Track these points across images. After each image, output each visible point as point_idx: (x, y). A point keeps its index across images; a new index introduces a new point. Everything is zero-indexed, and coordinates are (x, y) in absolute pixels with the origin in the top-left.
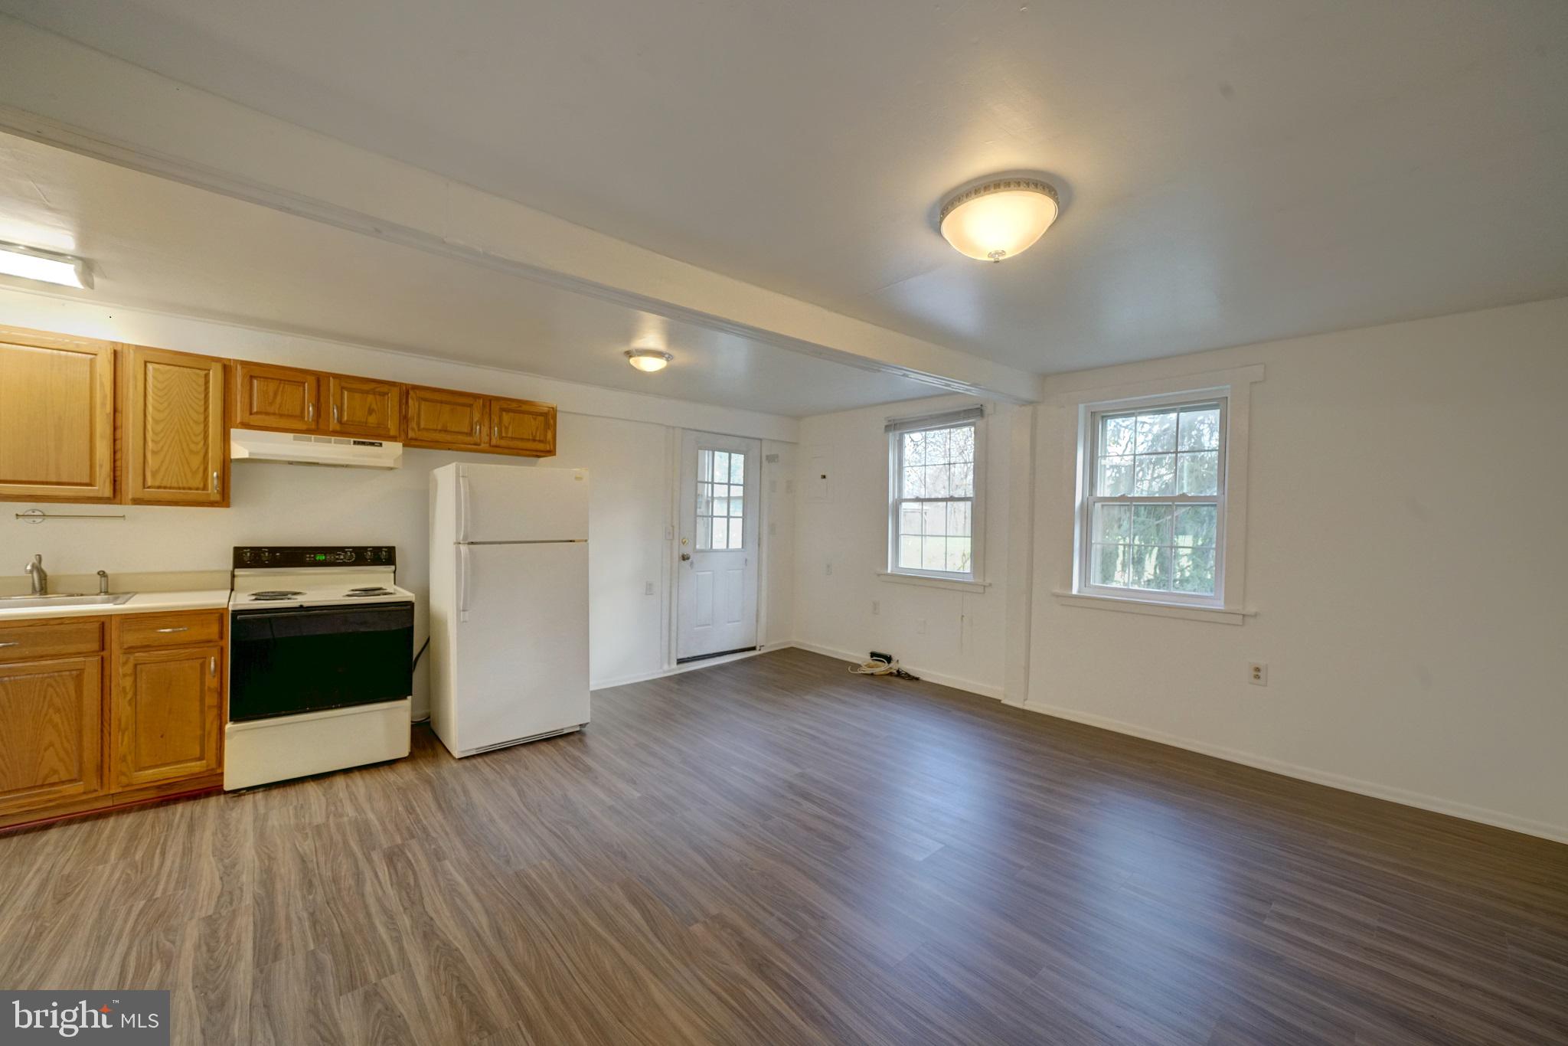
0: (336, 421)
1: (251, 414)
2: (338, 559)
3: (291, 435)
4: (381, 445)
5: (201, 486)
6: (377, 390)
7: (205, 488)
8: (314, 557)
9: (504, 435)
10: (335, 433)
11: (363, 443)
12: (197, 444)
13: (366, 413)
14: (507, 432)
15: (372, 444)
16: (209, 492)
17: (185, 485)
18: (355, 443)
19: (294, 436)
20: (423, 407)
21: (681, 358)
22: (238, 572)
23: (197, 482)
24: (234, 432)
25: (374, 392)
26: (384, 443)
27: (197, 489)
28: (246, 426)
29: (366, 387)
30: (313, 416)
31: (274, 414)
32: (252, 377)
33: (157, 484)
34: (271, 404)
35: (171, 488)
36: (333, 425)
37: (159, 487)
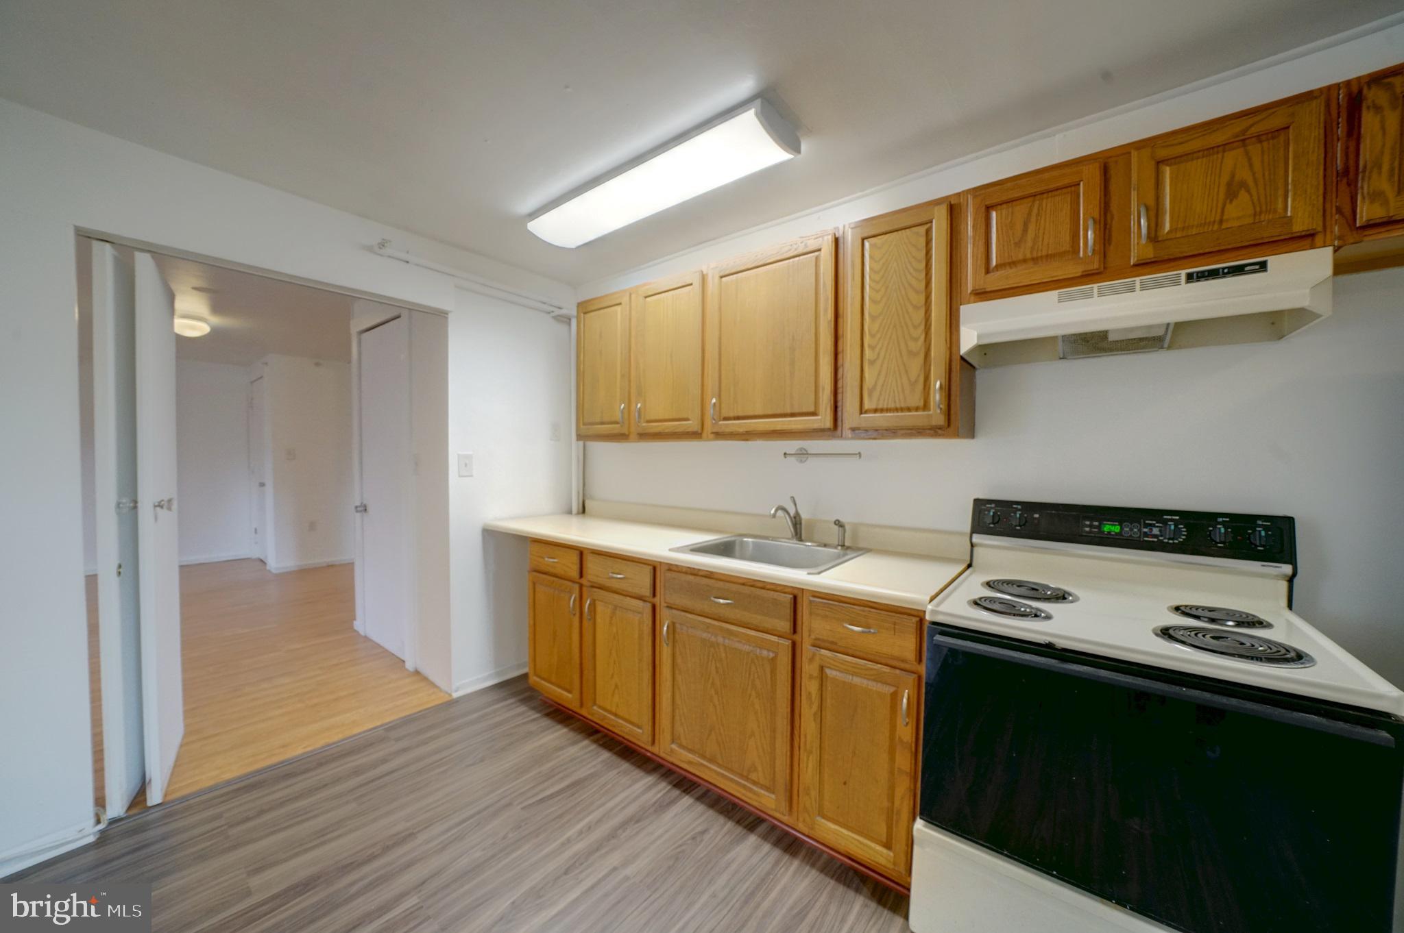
0: (1144, 240)
1: (988, 271)
2: (1146, 534)
3: (1053, 295)
4: (1263, 266)
5: (921, 404)
6: (1254, 130)
7: (926, 407)
8: (1099, 527)
10: (1145, 266)
11: (1213, 274)
12: (916, 340)
13: (1222, 196)
15: (1238, 270)
16: (931, 412)
17: (903, 405)
18: (1190, 278)
19: (1060, 295)
22: (977, 538)
23: (916, 399)
24: (966, 310)
25: (1242, 141)
26: (1272, 261)
27: (917, 409)
28: (982, 295)
29: (1219, 138)
30: (1094, 244)
31: (1025, 261)
32: (988, 209)
33: (874, 406)
34: (1018, 244)
35: (888, 410)
36: (1139, 247)
37: (876, 411)
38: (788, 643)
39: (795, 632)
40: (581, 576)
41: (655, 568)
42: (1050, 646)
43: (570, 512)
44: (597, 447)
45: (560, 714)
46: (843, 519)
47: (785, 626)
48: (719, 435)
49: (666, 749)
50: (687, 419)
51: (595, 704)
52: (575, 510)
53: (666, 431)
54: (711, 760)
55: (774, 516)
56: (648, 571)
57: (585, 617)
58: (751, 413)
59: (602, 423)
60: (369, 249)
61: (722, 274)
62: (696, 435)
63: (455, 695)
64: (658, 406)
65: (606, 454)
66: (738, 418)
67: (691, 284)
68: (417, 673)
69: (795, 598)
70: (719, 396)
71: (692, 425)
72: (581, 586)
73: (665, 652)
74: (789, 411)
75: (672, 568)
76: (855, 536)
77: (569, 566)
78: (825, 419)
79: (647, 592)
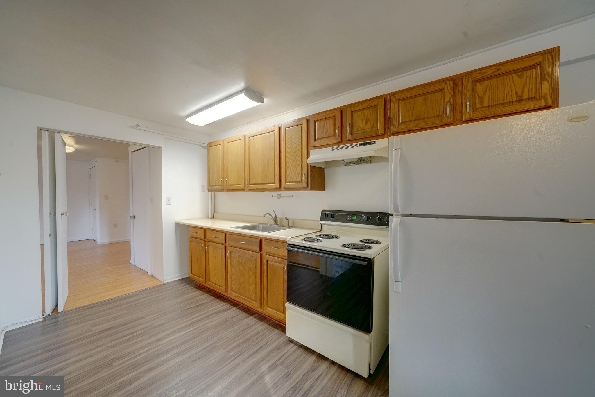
0: (349, 134)
1: (315, 140)
2: (362, 219)
3: (330, 148)
4: (374, 142)
5: (301, 180)
6: (371, 105)
7: (302, 181)
8: (351, 218)
9: (478, 106)
10: (351, 141)
11: (364, 144)
12: (299, 160)
13: (365, 123)
14: (482, 102)
15: (369, 143)
16: (303, 183)
17: (296, 181)
18: (360, 145)
19: (332, 148)
20: (401, 106)
22: (322, 222)
23: (299, 179)
24: (312, 152)
25: (369, 108)
26: (377, 141)
27: (300, 182)
28: (315, 147)
29: (364, 106)
30: (338, 134)
31: (324, 138)
32: (315, 121)
33: (289, 181)
34: (322, 133)
35: (293, 182)
36: (348, 136)
37: (290, 182)
38: (259, 254)
39: (261, 251)
40: (205, 238)
41: (226, 234)
42: (310, 248)
43: (209, 218)
44: (219, 195)
45: (201, 287)
46: (288, 217)
47: (258, 249)
48: (250, 190)
49: (231, 294)
50: (240, 185)
51: (209, 281)
52: (210, 217)
53: (235, 188)
54: (241, 295)
55: (264, 216)
56: (223, 234)
57: (206, 252)
58: (257, 183)
59: (216, 186)
60: (133, 127)
61: (249, 136)
62: (243, 190)
63: (165, 282)
64: (232, 180)
65: (222, 197)
66: (254, 184)
67: (241, 139)
68: (152, 276)
69: (261, 240)
70: (249, 177)
71: (242, 187)
72: (205, 241)
73: (229, 261)
74: (267, 182)
75: (231, 233)
76: (293, 223)
77: (201, 234)
78: (277, 185)
79: (223, 242)
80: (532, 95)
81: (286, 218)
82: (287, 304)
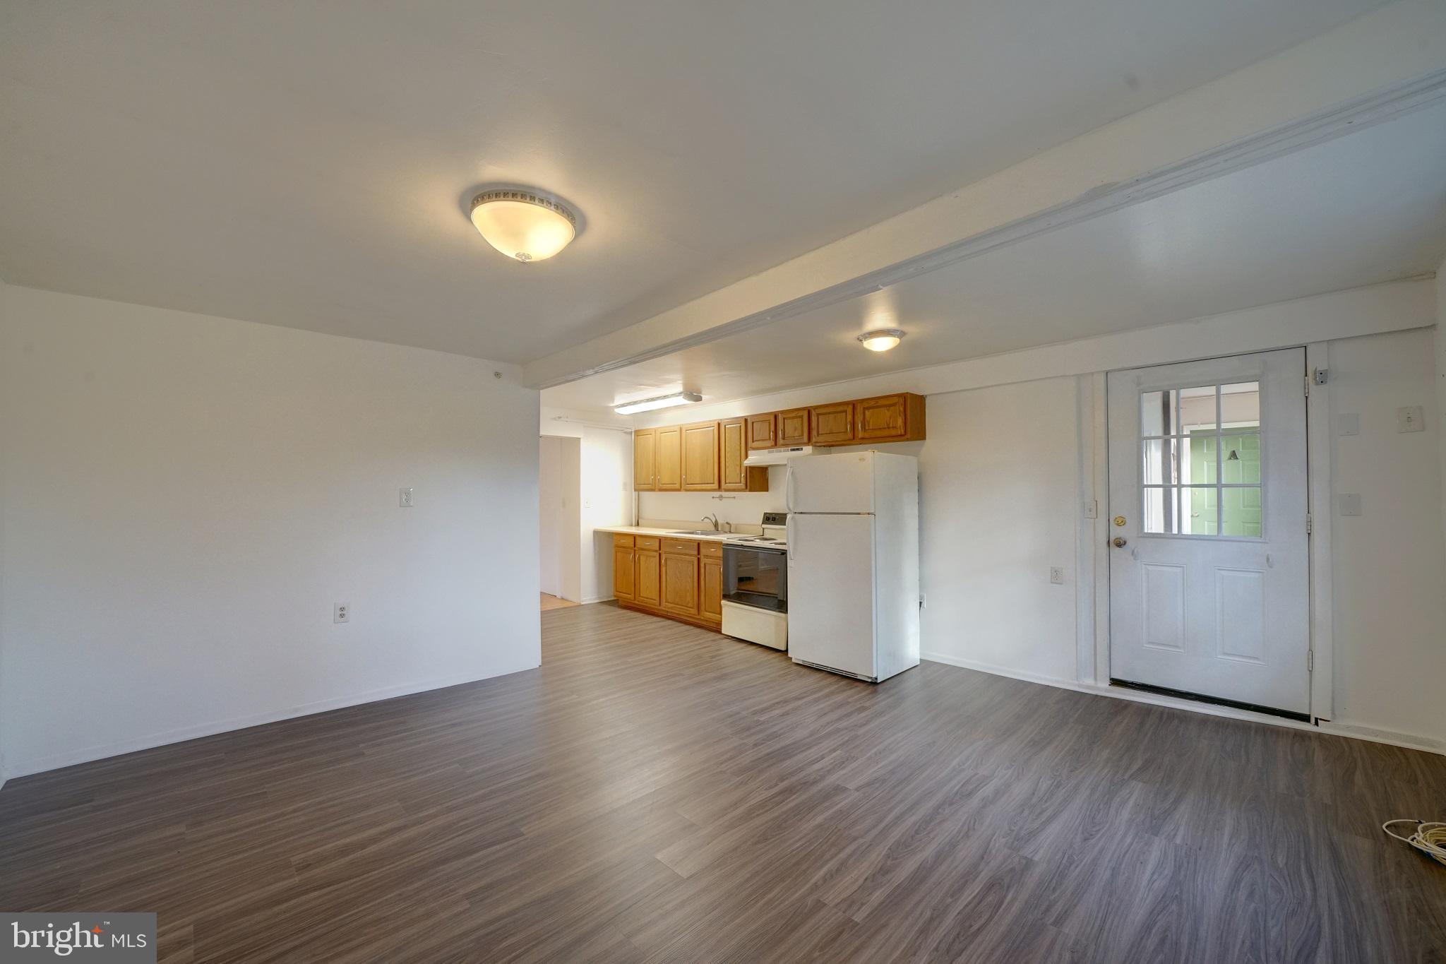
0: (782, 439)
1: (753, 442)
4: (802, 449)
6: (798, 413)
7: (741, 482)
9: (867, 428)
10: (782, 445)
11: (795, 449)
12: (738, 461)
13: (794, 429)
14: (869, 426)
15: (798, 449)
16: (742, 484)
17: (736, 482)
18: (792, 450)
20: (820, 420)
21: (913, 330)
22: (764, 526)
23: (739, 480)
24: (751, 452)
25: (796, 416)
26: (804, 448)
27: (739, 483)
28: (754, 449)
29: (794, 415)
30: (773, 438)
31: (760, 440)
32: (752, 422)
33: (728, 481)
34: (758, 435)
35: (732, 483)
36: (780, 441)
37: (729, 483)
38: (696, 558)
39: (699, 554)
40: (635, 546)
41: (660, 540)
43: (632, 525)
44: (642, 493)
45: (629, 607)
46: (730, 522)
47: (696, 553)
48: (687, 490)
49: (666, 606)
50: (676, 483)
51: (640, 596)
52: (634, 524)
53: (668, 488)
54: (677, 604)
55: (702, 520)
56: (658, 540)
57: (636, 562)
58: (695, 482)
59: (644, 484)
60: (555, 419)
61: (687, 428)
62: (679, 490)
63: (582, 603)
64: (665, 479)
65: (649, 498)
66: (692, 483)
68: (562, 599)
69: (699, 544)
70: (686, 476)
71: (677, 486)
72: (635, 551)
73: (663, 569)
74: (706, 481)
75: (666, 538)
76: (736, 529)
77: (630, 542)
78: (716, 486)
79: (658, 549)
80: (894, 425)
81: (727, 523)
82: (723, 602)
